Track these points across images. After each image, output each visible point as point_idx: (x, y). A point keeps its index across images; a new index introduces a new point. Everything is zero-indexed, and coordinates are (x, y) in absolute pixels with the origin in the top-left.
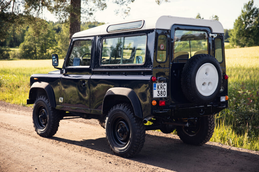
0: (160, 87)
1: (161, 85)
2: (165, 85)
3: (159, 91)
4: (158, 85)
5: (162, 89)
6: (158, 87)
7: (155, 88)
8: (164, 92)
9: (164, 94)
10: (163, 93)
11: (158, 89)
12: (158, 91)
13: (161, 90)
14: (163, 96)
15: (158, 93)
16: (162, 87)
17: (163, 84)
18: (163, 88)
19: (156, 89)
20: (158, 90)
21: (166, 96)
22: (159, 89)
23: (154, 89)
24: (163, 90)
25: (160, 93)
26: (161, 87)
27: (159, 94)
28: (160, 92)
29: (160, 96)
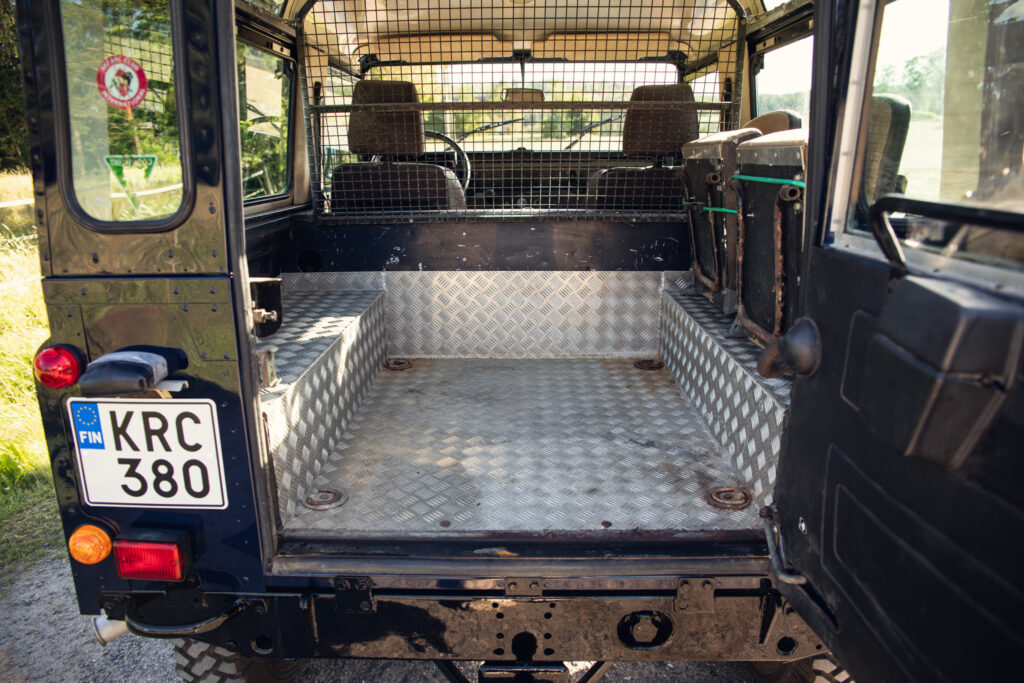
0: (136, 429)
1: (146, 416)
2: (197, 420)
3: (134, 463)
4: (113, 415)
5: (167, 448)
6: (120, 431)
7: (94, 437)
8: (195, 471)
9: (197, 486)
10: (178, 477)
11: (119, 447)
12: (122, 461)
13: (159, 452)
14: (182, 499)
15: (131, 473)
16: (160, 433)
17: (171, 411)
18: (171, 435)
19: (101, 446)
20: (127, 452)
21: (217, 498)
22: (135, 448)
23: (88, 445)
24: (178, 457)
25: (150, 478)
26: (149, 433)
27: (135, 484)
28: (145, 469)
29: (151, 498)
